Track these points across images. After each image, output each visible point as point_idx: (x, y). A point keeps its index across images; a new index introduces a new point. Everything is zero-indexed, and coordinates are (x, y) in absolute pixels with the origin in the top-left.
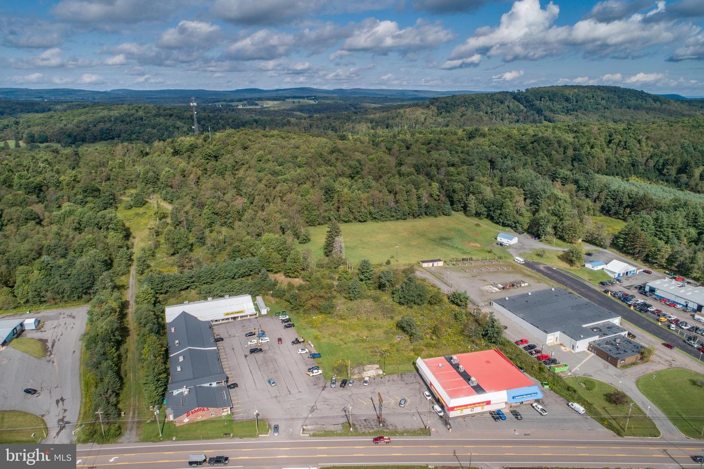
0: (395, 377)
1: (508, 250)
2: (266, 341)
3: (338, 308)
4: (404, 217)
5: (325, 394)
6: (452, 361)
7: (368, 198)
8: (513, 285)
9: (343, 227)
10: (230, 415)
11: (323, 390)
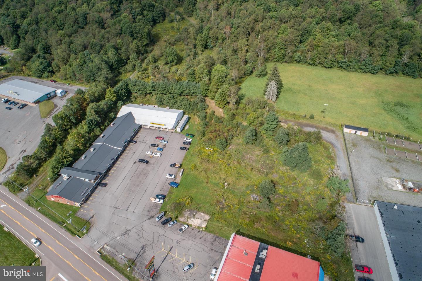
2: (157, 156)
10: (78, 208)
11: (149, 219)
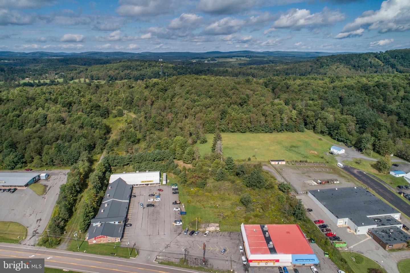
0: (226, 233)
1: (336, 157)
2: (158, 200)
3: (208, 185)
4: (271, 131)
5: (179, 238)
6: (264, 228)
7: (247, 118)
8: (328, 182)
9: (223, 135)
10: (120, 242)
11: (178, 235)
